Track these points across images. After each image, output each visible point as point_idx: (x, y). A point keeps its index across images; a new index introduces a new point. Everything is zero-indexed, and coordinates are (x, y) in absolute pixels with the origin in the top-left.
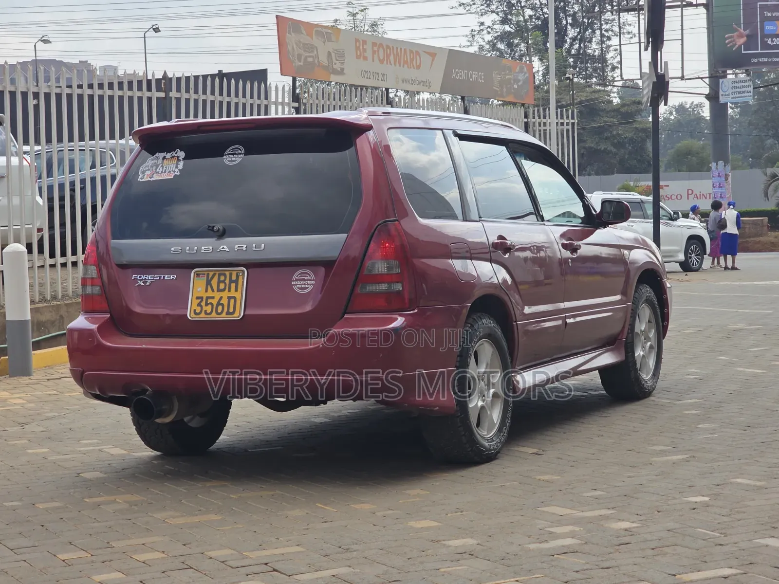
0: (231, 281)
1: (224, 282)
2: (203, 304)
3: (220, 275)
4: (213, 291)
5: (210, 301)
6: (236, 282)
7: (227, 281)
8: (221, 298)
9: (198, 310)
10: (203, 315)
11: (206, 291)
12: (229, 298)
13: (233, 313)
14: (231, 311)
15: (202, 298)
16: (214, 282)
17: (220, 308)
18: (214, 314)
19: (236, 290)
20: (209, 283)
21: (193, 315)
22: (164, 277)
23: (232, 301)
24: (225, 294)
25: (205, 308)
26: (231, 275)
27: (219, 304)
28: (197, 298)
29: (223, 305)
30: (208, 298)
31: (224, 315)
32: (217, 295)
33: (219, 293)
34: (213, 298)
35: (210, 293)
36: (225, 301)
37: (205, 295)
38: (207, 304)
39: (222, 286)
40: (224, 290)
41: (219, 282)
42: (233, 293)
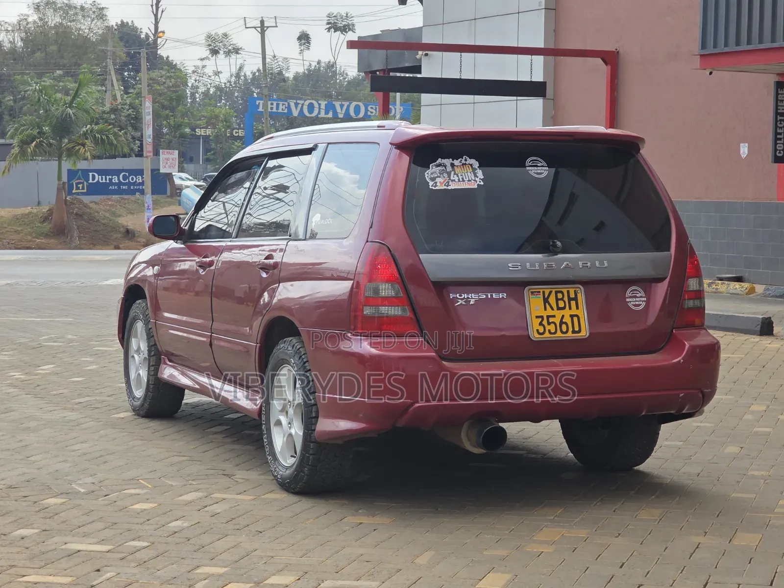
0: (570, 299)
1: (562, 299)
2: (545, 322)
3: (556, 293)
4: (552, 309)
5: (551, 320)
6: (576, 299)
7: (566, 299)
8: (563, 316)
9: (541, 330)
10: (547, 334)
11: (545, 309)
12: (572, 316)
13: (579, 331)
14: (577, 329)
15: (542, 317)
16: (552, 300)
17: (564, 328)
18: (559, 334)
19: (577, 308)
20: (546, 301)
21: (537, 335)
22: (492, 296)
23: (575, 319)
24: (567, 313)
25: (548, 328)
26: (568, 292)
27: (561, 323)
28: (537, 317)
29: (566, 324)
30: (548, 317)
31: (570, 334)
32: (559, 314)
33: (559, 311)
34: (554, 316)
35: (549, 312)
36: (567, 319)
37: (545, 314)
38: (549, 323)
39: (561, 304)
40: (564, 308)
41: (557, 300)
42: (574, 311)
